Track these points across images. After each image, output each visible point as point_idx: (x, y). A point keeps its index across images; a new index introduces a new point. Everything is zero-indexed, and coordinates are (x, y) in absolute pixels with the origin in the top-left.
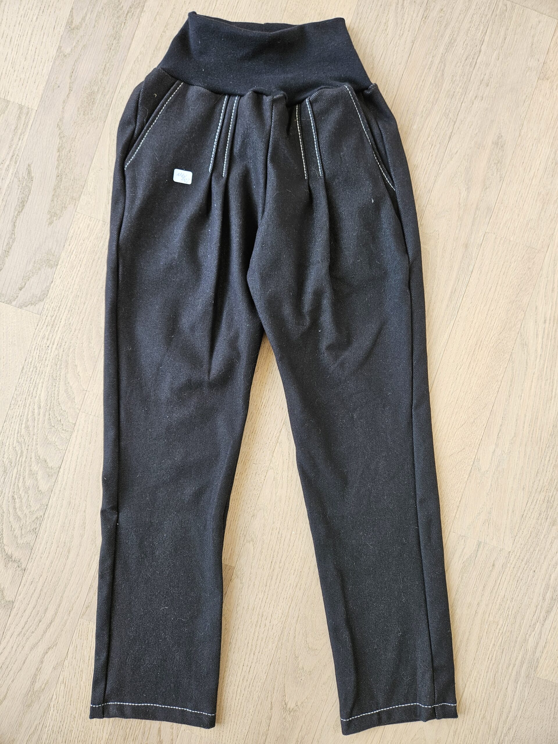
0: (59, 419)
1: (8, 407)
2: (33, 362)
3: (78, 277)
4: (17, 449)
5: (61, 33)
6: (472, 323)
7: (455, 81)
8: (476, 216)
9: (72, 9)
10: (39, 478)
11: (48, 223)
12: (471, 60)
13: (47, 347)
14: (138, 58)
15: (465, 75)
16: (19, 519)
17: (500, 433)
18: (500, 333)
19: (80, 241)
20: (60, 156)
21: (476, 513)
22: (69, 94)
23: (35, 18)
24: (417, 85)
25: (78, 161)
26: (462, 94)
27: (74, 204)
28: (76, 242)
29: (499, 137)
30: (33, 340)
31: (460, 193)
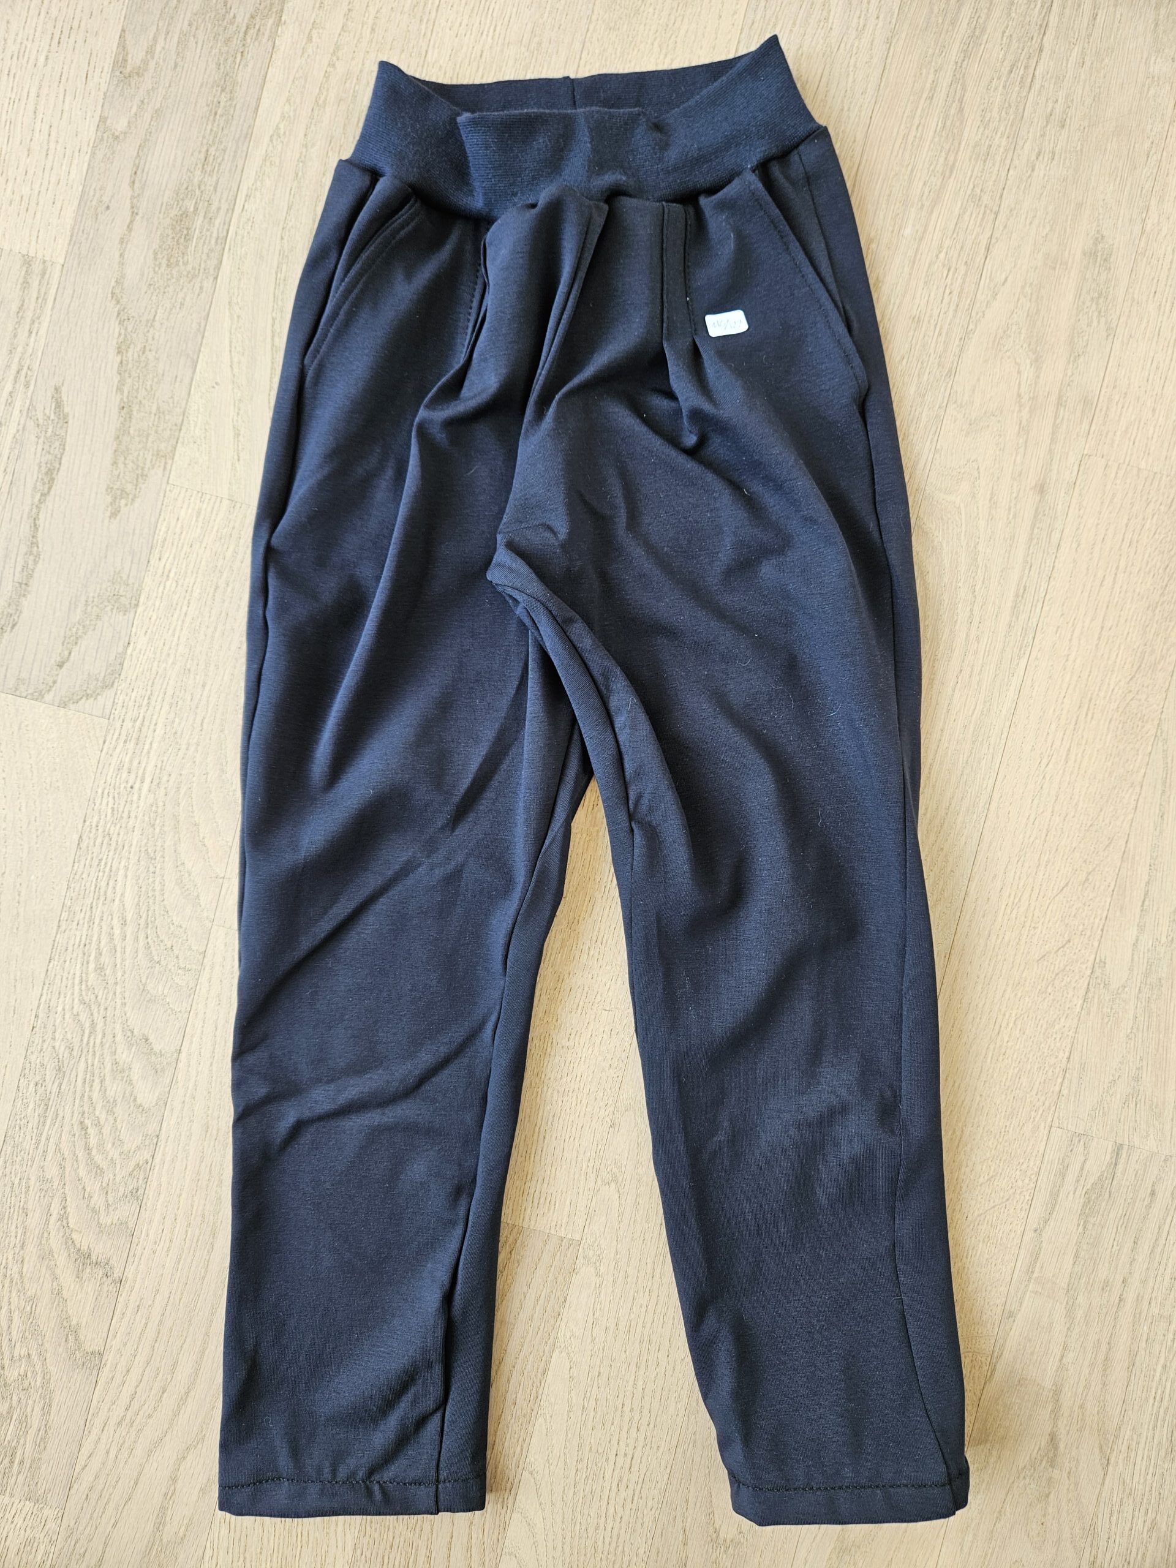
0: (169, 946)
1: (55, 928)
2: (102, 822)
3: (184, 629)
4: (83, 1017)
5: (104, 87)
6: (1067, 660)
7: (989, 121)
8: (1058, 421)
9: (123, 30)
10: (135, 1077)
11: (108, 514)
12: (1022, 72)
13: (129, 789)
14: (278, 128)
15: (1010, 105)
16: (99, 1171)
17: (1147, 900)
18: (1131, 679)
19: (182, 547)
20: (124, 362)
21: (1107, 1081)
22: (131, 222)
23: (42, 59)
24: (906, 136)
25: (164, 371)
26: (1006, 150)
27: (162, 467)
28: (174, 551)
29: (1097, 239)
30: (98, 774)
31: (1019, 372)
